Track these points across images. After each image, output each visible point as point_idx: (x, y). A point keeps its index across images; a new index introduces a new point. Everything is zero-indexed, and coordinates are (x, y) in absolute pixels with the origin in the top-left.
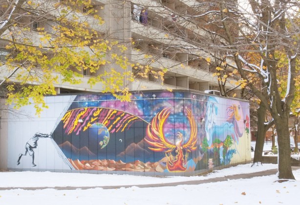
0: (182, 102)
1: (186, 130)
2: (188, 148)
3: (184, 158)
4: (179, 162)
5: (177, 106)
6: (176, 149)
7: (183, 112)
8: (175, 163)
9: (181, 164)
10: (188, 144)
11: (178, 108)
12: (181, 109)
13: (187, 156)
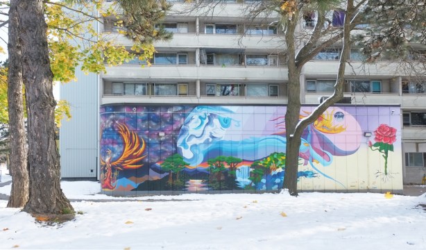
0: (112, 117)
1: (116, 146)
2: (118, 166)
3: (113, 176)
4: (108, 180)
5: (107, 121)
6: (105, 166)
7: (112, 127)
8: (105, 180)
9: (110, 183)
10: (118, 161)
11: (108, 124)
12: (110, 124)
13: (116, 174)
